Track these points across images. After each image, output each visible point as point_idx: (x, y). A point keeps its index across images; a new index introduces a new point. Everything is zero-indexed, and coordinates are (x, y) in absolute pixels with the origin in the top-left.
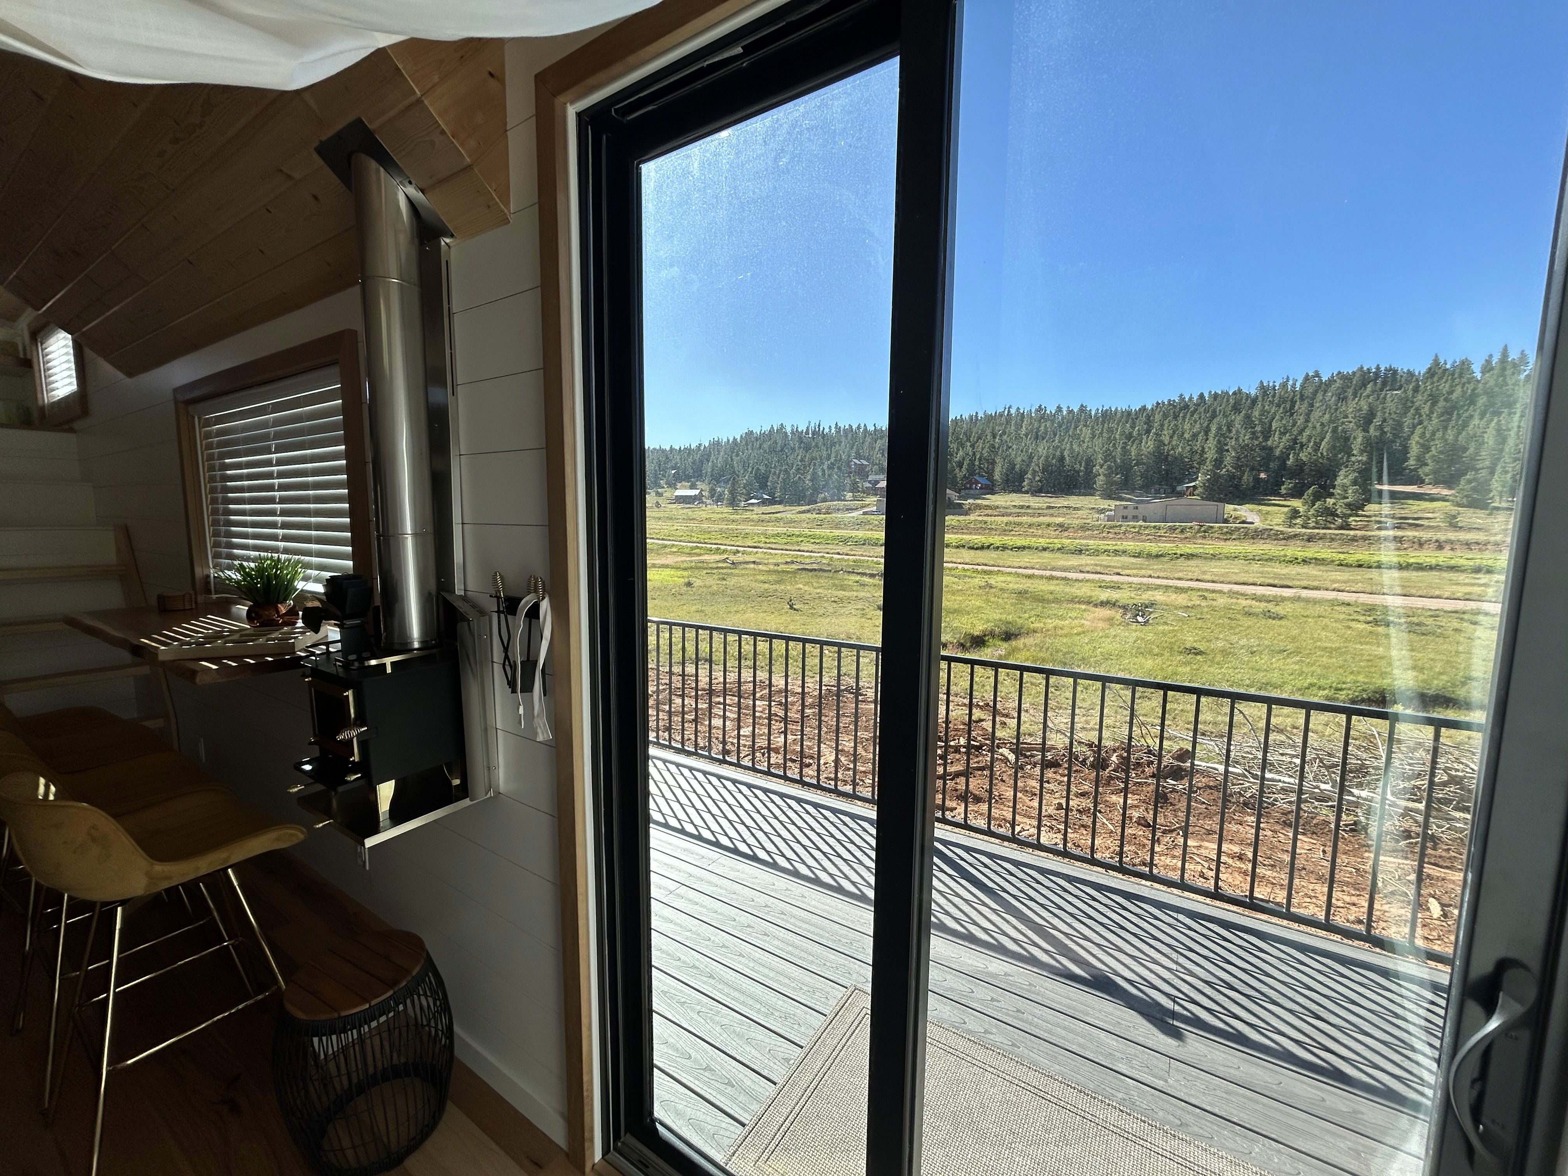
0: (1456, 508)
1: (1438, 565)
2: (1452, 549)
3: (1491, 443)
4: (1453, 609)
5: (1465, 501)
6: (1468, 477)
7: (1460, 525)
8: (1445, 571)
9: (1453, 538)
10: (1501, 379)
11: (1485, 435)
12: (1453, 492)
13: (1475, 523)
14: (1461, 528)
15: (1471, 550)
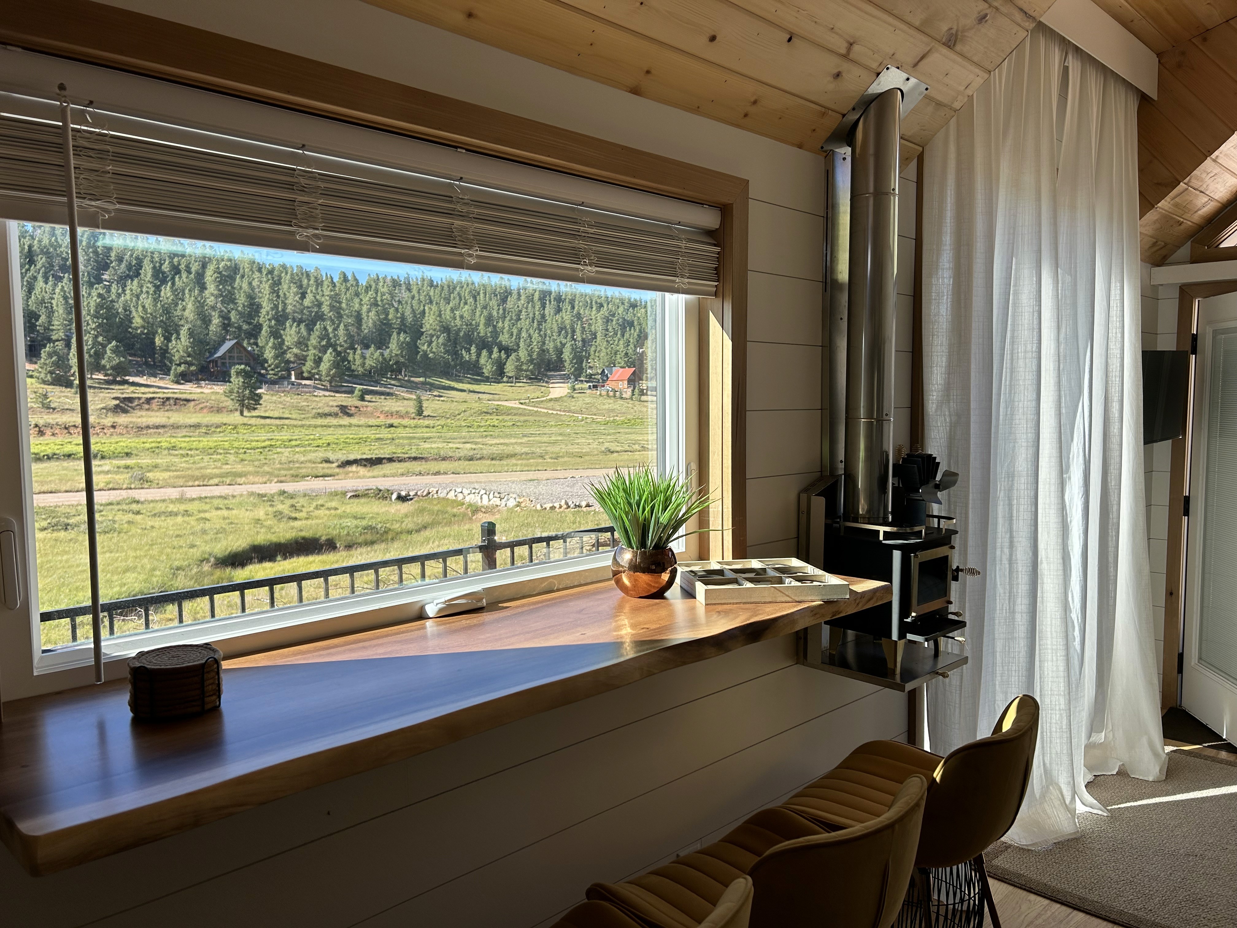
0: (42, 386)
1: (55, 454)
2: (53, 435)
3: (61, 311)
4: (108, 502)
5: (49, 377)
6: (47, 349)
7: (52, 406)
8: (64, 460)
9: (51, 421)
10: (54, 238)
11: (53, 301)
12: (36, 366)
13: (65, 404)
14: (54, 409)
15: (71, 434)
